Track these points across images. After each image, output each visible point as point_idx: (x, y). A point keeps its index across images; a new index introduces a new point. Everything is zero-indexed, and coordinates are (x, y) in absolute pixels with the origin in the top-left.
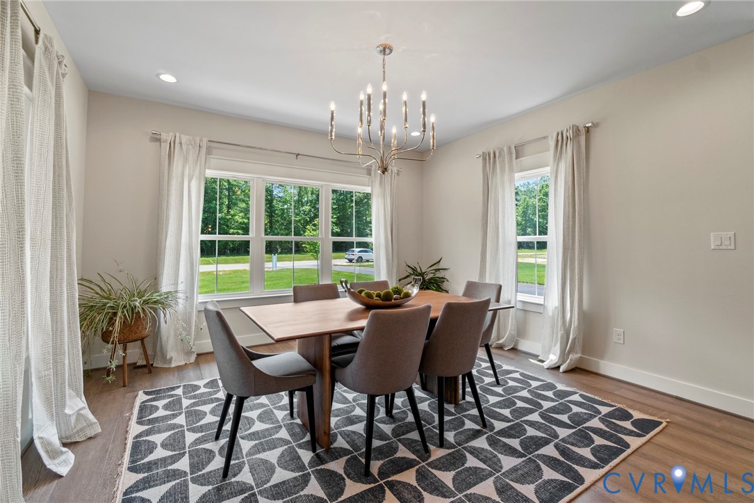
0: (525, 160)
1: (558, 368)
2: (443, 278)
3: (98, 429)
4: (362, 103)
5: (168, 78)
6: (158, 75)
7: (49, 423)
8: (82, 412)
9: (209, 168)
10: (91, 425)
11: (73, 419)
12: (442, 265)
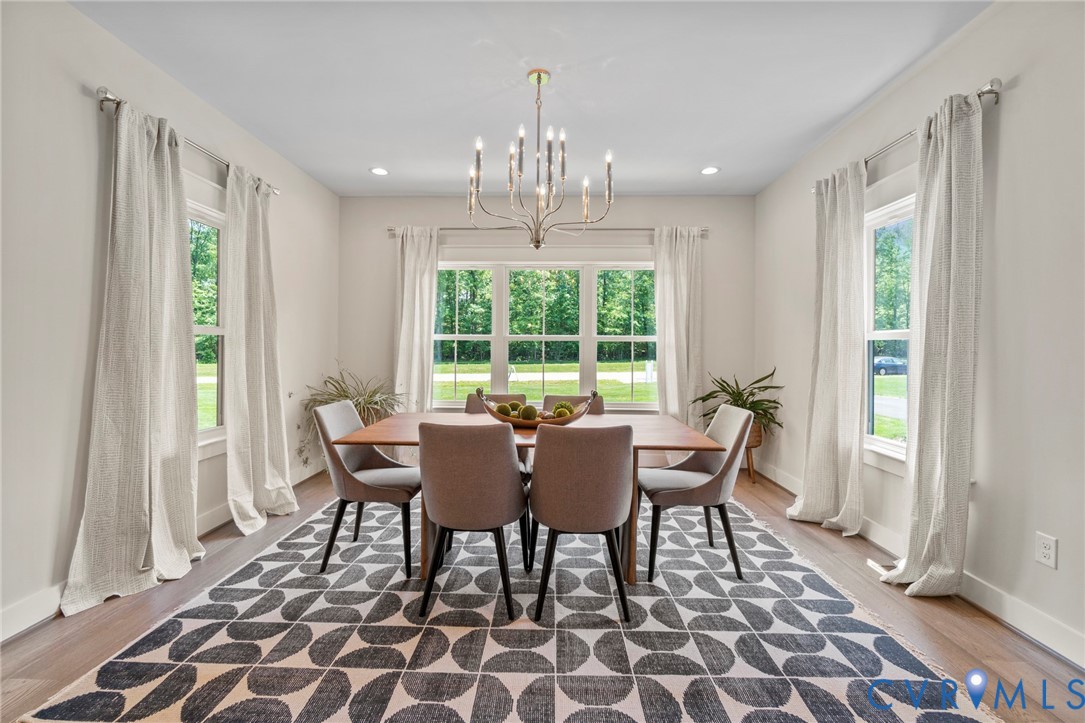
0: (886, 183)
1: (905, 586)
2: (774, 402)
3: (297, 508)
4: (511, 157)
5: (380, 172)
6: (370, 170)
7: (248, 491)
8: (283, 491)
9: (443, 260)
10: (290, 503)
11: (274, 495)
12: (776, 381)
